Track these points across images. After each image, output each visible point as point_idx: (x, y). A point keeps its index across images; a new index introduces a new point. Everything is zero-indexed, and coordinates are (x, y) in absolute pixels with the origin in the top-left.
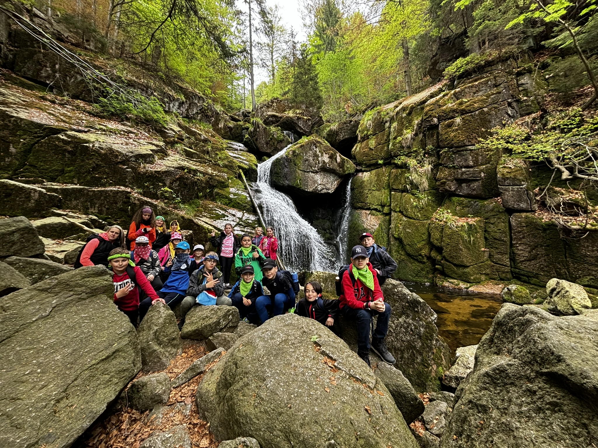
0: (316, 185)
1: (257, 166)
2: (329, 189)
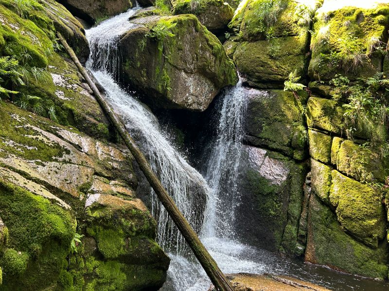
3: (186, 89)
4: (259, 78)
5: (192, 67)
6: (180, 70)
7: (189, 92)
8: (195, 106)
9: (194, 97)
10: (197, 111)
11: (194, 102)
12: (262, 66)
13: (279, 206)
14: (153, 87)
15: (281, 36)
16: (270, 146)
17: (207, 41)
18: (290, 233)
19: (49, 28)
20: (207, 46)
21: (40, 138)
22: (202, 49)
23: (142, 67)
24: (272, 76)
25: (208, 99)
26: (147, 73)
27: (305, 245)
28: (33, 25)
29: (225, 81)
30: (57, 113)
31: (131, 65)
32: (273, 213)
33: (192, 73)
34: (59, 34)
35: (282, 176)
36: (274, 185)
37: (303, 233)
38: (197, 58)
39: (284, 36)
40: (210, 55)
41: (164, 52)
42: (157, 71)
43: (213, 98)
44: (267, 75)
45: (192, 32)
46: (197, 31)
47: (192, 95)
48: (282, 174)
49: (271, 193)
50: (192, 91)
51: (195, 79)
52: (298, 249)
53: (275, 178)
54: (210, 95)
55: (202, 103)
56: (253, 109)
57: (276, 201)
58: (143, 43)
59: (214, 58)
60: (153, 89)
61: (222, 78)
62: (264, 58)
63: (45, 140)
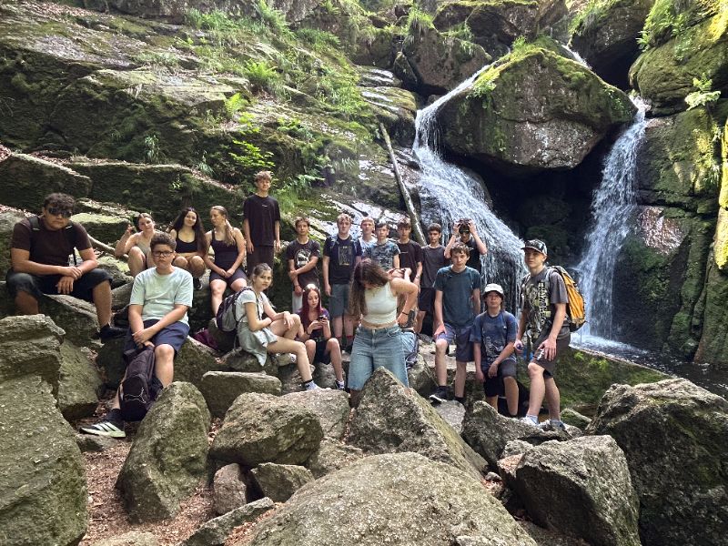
0: (540, 150)
1: (414, 114)
2: (567, 159)
3: (538, 143)
4: (662, 99)
5: (541, 114)
6: (522, 122)
7: (542, 147)
8: (558, 163)
9: (553, 152)
10: (564, 170)
11: (555, 158)
12: (665, 81)
13: (664, 285)
14: (482, 151)
15: (696, 23)
16: (667, 200)
17: (562, 74)
18: (680, 323)
19: (372, 123)
20: (562, 82)
21: (334, 207)
22: (553, 87)
23: (466, 133)
24: (678, 92)
25: (582, 150)
26: (474, 137)
27: (698, 339)
28: (355, 124)
29: (605, 118)
30: (358, 191)
31: (452, 133)
32: (654, 295)
33: (543, 122)
34: (382, 124)
35: (675, 242)
36: (660, 256)
37: (696, 322)
38: (547, 101)
39: (702, 21)
40: (567, 93)
41: (494, 107)
42: (487, 132)
43: (590, 146)
44: (671, 92)
45: (537, 71)
46: (543, 67)
47: (548, 149)
48: (674, 239)
49: (653, 268)
50: (546, 144)
51: (552, 127)
52: (687, 347)
53: (664, 246)
54: (585, 143)
55: (568, 157)
56: (648, 150)
57: (659, 279)
58: (465, 106)
59: (575, 94)
60: (483, 154)
61: (599, 115)
62: (668, 66)
63: (338, 209)
